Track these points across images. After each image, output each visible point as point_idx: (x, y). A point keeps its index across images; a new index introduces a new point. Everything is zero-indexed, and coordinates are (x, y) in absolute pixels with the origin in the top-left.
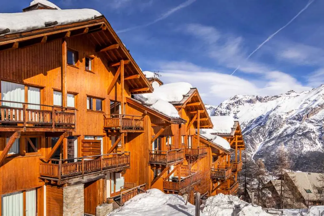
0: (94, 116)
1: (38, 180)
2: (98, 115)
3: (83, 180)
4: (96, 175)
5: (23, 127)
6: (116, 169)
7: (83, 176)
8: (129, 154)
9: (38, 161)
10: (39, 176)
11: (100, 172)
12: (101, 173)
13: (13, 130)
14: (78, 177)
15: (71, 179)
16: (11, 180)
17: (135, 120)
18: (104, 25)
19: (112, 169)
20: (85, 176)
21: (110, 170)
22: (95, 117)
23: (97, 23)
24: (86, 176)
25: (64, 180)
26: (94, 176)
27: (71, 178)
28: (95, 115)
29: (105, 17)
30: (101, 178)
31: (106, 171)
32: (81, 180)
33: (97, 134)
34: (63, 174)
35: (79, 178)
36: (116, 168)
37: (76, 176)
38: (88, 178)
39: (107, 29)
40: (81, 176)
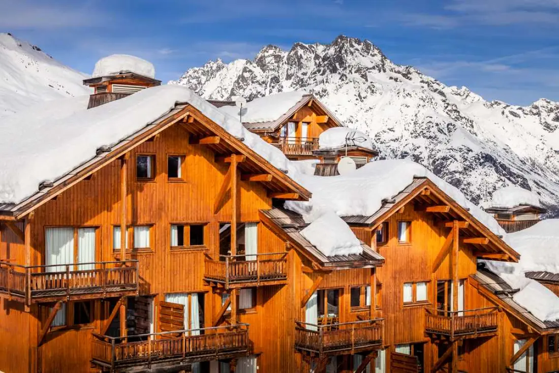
0: (184, 258)
1: (89, 365)
2: (192, 254)
3: (149, 370)
4: (174, 364)
5: (65, 296)
6: (214, 356)
7: (150, 363)
8: (247, 328)
9: (90, 336)
10: (91, 359)
11: (181, 358)
12: (182, 361)
13: (55, 300)
14: (141, 365)
15: (130, 367)
16: (54, 362)
17: (260, 262)
18: (189, 116)
19: (205, 355)
20: (153, 364)
21: (201, 357)
22: (187, 259)
23: (175, 119)
24: (155, 365)
25: (120, 367)
26: (169, 365)
27: (130, 365)
28: (186, 256)
29: (190, 105)
30: (182, 370)
31: (194, 358)
32: (146, 370)
33: (190, 290)
34: (117, 359)
35: (143, 366)
36: (215, 354)
37: (138, 364)
38: (159, 368)
39: (195, 120)
40: (146, 364)
